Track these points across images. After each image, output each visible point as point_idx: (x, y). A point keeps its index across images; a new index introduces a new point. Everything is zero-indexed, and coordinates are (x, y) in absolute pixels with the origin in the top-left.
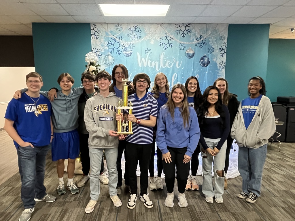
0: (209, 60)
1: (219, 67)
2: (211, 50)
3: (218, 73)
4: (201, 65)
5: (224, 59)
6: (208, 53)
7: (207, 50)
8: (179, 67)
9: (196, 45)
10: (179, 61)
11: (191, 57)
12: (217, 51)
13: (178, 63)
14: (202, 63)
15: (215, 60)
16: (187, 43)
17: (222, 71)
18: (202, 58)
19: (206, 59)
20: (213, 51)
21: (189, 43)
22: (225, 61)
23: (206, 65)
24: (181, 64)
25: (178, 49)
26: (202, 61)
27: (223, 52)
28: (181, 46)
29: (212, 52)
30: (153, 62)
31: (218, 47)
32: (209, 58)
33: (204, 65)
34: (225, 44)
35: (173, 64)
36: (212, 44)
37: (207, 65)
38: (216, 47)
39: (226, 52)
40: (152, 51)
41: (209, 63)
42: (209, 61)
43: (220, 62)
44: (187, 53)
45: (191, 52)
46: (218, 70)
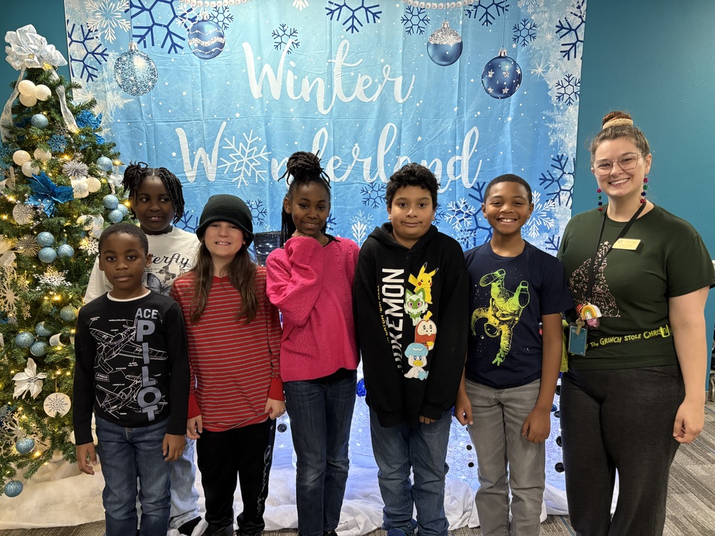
0: (519, 72)
1: (554, 99)
2: (524, 33)
3: (552, 120)
4: (488, 92)
5: (575, 66)
6: (514, 46)
7: (510, 34)
8: (403, 98)
9: (470, 12)
10: (403, 75)
11: (448, 58)
12: (547, 37)
13: (399, 81)
14: (491, 81)
15: (540, 70)
16: (435, 5)
17: (567, 113)
18: (492, 66)
19: (506, 67)
20: (533, 37)
21: (442, 4)
22: (577, 75)
23: (506, 91)
24: (411, 87)
25: (401, 27)
26: (491, 74)
27: (571, 38)
28: (409, 16)
29: (528, 39)
30: (305, 81)
31: (550, 20)
32: (517, 62)
33: (499, 89)
34: (579, 7)
35: (380, 88)
36: (530, 11)
37: (511, 93)
38: (546, 21)
39: (581, 38)
40: (300, 37)
41: (519, 82)
42: (519, 77)
43: (562, 78)
44: (435, 45)
45: (450, 42)
46: (551, 108)
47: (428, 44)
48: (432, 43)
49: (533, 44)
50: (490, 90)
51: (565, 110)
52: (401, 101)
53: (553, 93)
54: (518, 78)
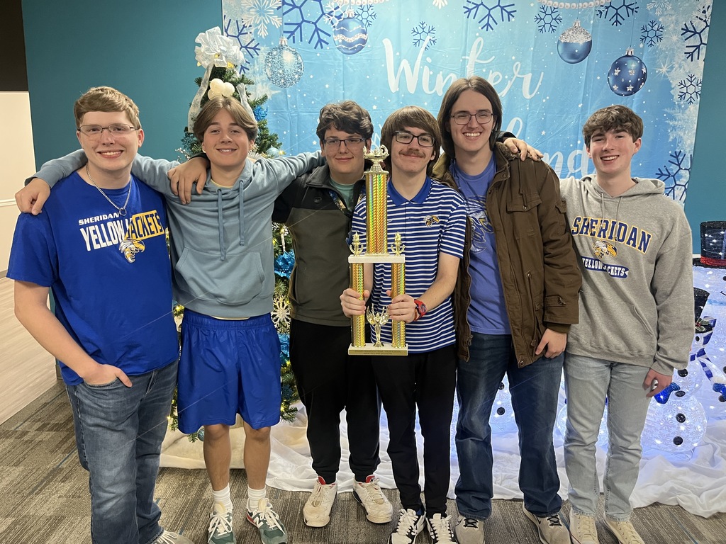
0: (645, 71)
1: (676, 97)
2: (651, 34)
3: (672, 118)
4: (612, 89)
5: (698, 68)
6: (641, 46)
7: (640, 34)
8: (531, 94)
9: (601, 13)
10: (533, 72)
11: (577, 56)
12: (673, 38)
13: (528, 78)
14: (617, 79)
15: (664, 70)
16: (568, 4)
17: (687, 111)
18: (619, 64)
19: (632, 66)
20: (659, 38)
21: (574, 4)
22: (699, 76)
23: (630, 88)
24: (539, 84)
25: (535, 26)
26: (617, 72)
27: (695, 41)
28: (542, 15)
29: (655, 39)
30: (440, 77)
31: (677, 22)
32: (643, 61)
33: (624, 87)
34: (704, 12)
35: (509, 84)
36: (658, 13)
37: (635, 91)
38: (672, 24)
39: (705, 41)
40: (437, 35)
41: (644, 81)
42: (645, 76)
43: (685, 78)
44: (566, 44)
45: (580, 40)
46: (672, 106)
47: (559, 42)
48: (562, 41)
49: (661, 45)
50: (615, 87)
51: (686, 108)
52: (528, 97)
53: (676, 93)
54: (643, 77)
